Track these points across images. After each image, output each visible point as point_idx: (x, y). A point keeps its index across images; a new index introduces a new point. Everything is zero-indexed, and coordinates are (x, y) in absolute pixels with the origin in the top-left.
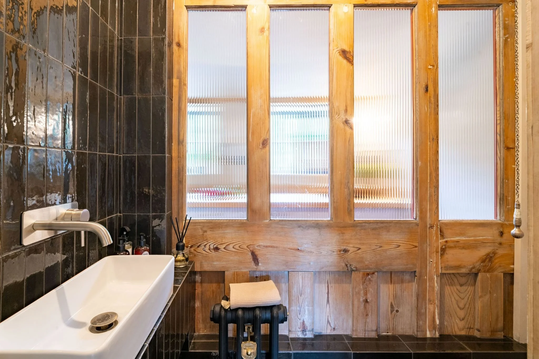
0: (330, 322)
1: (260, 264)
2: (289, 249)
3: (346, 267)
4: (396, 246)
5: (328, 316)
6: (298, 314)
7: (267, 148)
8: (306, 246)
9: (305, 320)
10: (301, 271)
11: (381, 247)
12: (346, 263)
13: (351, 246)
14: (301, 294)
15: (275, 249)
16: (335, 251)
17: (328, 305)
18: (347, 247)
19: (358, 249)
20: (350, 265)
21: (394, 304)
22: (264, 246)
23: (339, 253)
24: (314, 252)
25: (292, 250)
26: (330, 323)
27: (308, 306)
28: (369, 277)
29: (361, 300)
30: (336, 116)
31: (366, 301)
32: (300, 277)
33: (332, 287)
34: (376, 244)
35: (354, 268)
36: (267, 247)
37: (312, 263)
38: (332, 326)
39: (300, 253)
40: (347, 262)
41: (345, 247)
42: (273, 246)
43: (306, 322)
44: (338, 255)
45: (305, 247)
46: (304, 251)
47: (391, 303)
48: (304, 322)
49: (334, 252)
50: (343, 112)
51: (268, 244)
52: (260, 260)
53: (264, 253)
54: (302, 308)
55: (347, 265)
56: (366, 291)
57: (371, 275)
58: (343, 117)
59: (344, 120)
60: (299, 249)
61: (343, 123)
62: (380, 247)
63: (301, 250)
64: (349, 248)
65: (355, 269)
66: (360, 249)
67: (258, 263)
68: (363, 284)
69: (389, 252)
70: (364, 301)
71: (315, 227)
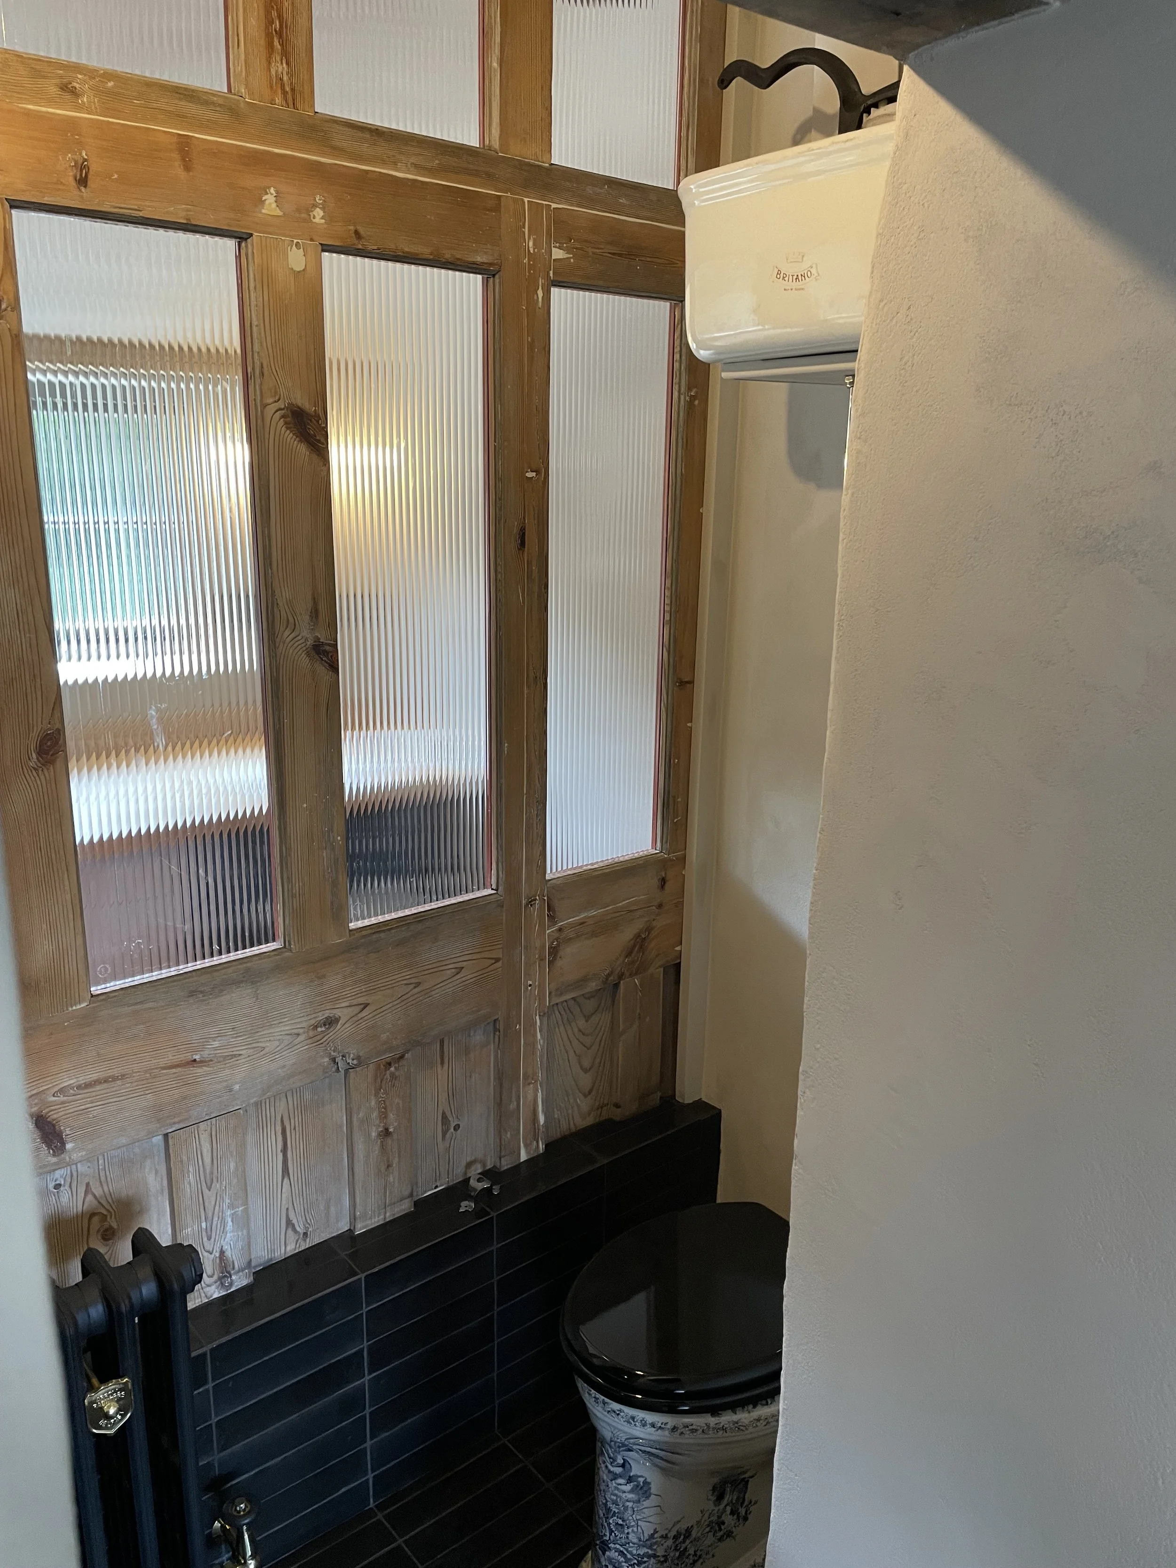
0: (295, 1221)
1: (69, 1146)
2: (164, 1068)
3: (332, 1065)
4: (453, 970)
5: (287, 1209)
6: (205, 1239)
7: (59, 763)
8: (216, 1044)
9: (225, 1248)
10: (207, 1118)
11: (418, 984)
12: (332, 1053)
13: (343, 1005)
14: (209, 1184)
15: (119, 1082)
16: (301, 1031)
17: (286, 1180)
18: (334, 1011)
19: (362, 1006)
20: (343, 1056)
21: (448, 1114)
22: (79, 1087)
23: (311, 1034)
24: (241, 1053)
25: (174, 1070)
26: (293, 1225)
27: (232, 1206)
28: (392, 1069)
29: (374, 1134)
30: (287, 633)
31: (386, 1133)
32: (205, 1137)
33: (295, 1129)
34: (405, 982)
35: (353, 1060)
36: (88, 1085)
37: (237, 1087)
38: (298, 1229)
39: (199, 1070)
40: (334, 1051)
41: (327, 1014)
42: (110, 1077)
43: (228, 1253)
44: (309, 1041)
45: (215, 1049)
46: (211, 1061)
47: (444, 1113)
48: (222, 1252)
49: (298, 1035)
50: (307, 618)
51: (95, 1076)
52: (68, 1132)
53: (83, 1107)
54: (216, 1219)
55: (334, 1060)
56: (385, 1108)
57: (395, 1063)
58: (306, 634)
59: (310, 642)
60: (195, 1060)
61: (308, 654)
62: (415, 987)
63: (201, 1062)
64: (338, 1013)
65: (355, 1062)
66: (366, 1005)
67: (63, 1144)
68: (376, 1095)
69: (437, 991)
70: (379, 1135)
71: (242, 982)
